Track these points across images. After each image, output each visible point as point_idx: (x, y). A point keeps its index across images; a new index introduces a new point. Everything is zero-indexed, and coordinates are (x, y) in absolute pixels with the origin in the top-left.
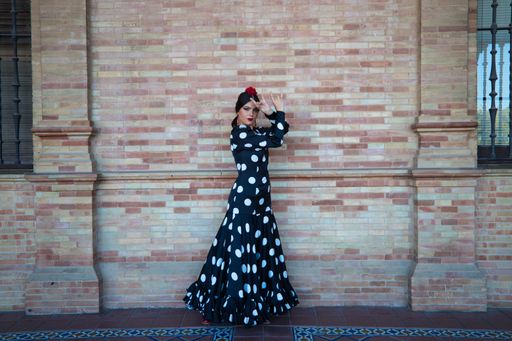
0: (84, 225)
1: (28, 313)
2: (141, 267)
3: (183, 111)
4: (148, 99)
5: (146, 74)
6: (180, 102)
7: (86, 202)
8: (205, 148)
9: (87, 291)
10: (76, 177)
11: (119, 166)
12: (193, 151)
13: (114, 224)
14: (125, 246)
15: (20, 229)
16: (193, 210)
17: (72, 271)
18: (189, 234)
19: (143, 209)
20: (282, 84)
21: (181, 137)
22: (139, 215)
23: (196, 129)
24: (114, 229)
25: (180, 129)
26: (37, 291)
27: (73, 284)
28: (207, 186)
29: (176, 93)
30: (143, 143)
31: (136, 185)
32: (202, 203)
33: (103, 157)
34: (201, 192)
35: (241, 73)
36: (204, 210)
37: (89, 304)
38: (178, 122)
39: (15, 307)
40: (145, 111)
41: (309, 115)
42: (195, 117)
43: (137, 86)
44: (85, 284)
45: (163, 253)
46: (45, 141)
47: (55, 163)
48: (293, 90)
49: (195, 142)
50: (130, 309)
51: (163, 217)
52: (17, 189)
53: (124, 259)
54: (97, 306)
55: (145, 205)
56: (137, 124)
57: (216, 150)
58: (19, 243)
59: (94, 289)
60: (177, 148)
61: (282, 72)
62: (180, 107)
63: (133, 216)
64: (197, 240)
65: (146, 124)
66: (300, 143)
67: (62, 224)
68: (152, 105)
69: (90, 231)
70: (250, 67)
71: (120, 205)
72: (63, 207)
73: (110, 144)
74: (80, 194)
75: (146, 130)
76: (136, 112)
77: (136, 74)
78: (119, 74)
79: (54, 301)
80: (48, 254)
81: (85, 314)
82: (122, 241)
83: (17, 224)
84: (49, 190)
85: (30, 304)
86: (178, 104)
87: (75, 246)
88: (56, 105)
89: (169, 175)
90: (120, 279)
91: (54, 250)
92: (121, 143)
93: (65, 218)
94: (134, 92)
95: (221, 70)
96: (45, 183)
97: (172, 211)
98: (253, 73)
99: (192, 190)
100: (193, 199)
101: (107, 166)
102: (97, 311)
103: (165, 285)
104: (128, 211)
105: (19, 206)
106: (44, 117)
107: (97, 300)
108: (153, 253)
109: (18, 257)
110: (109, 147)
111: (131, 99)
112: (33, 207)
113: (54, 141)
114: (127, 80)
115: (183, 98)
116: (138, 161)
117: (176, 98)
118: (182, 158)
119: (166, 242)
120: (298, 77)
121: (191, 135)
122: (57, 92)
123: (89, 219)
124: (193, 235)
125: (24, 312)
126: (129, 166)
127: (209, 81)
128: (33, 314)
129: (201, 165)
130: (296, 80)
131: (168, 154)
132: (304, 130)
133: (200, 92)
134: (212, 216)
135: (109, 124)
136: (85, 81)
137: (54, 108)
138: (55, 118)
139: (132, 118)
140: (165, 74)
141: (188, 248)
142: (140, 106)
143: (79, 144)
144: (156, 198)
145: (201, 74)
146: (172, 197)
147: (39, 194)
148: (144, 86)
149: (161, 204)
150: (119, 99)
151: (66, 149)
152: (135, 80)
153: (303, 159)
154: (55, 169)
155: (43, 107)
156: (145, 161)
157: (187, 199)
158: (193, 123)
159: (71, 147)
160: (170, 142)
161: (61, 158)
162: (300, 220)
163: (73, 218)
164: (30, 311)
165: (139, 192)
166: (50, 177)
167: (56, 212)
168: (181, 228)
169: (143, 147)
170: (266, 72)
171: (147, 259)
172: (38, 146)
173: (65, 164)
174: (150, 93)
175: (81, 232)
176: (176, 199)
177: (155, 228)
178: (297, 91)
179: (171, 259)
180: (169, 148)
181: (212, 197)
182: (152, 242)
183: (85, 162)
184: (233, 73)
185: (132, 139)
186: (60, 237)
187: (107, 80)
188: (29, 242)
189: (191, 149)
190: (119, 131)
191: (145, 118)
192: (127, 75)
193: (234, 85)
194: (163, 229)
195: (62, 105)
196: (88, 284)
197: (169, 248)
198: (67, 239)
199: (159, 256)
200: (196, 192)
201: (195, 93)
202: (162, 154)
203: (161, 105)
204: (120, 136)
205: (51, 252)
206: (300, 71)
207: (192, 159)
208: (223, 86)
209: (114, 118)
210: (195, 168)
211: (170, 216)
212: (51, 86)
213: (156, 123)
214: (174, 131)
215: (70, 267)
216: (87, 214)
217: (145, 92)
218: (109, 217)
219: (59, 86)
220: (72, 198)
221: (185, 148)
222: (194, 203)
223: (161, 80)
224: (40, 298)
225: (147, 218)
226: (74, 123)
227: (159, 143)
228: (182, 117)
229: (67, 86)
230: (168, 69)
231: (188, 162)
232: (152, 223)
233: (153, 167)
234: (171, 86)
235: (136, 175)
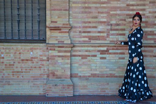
0: (67, 63)
1: (47, 96)
2: (87, 79)
3: (105, 20)
4: (91, 15)
5: (90, 5)
6: (104, 16)
7: (68, 55)
8: (112, 35)
9: (68, 88)
10: (65, 45)
11: (79, 41)
12: (108, 35)
13: (77, 63)
14: (81, 71)
15: (41, 65)
16: (107, 58)
17: (63, 80)
18: (105, 67)
19: (88, 58)
20: (144, 10)
21: (103, 30)
22: (86, 60)
23: (109, 27)
24: (76, 65)
25: (103, 27)
26: (50, 88)
27: (64, 85)
28: (113, 49)
29: (102, 13)
30: (89, 32)
31: (86, 48)
32: (110, 56)
33: (73, 37)
34: (110, 51)
35: (128, 5)
36: (112, 58)
37: (69, 93)
38: (103, 24)
39: (40, 94)
40: (90, 20)
41: (154, 22)
42: (109, 22)
43: (87, 10)
44: (68, 85)
45: (95, 74)
46: (52, 31)
47: (57, 40)
48: (148, 12)
49: (109, 32)
51: (96, 61)
52: (40, 49)
53: (80, 76)
54: (72, 94)
55: (89, 56)
56: (87, 25)
57: (117, 35)
58: (40, 70)
59: (71, 87)
60: (102, 34)
61: (144, 5)
62: (103, 18)
63: (84, 60)
64: (108, 69)
65: (90, 25)
66: (150, 33)
67: (59, 63)
68: (93, 18)
69: (69, 66)
70: (131, 3)
71: (79, 56)
72: (59, 56)
73: (76, 32)
74: (66, 52)
75: (90, 27)
76: (86, 20)
77: (86, 5)
78: (80, 5)
79: (55, 92)
81: (68, 97)
82: (80, 70)
83: (40, 63)
84: (54, 50)
85: (48, 93)
86: (103, 17)
87: (63, 71)
88: (56, 17)
89: (99, 45)
90: (80, 84)
91: (56, 72)
92: (80, 32)
93: (60, 60)
94: (86, 12)
95: (120, 4)
96: (52, 47)
97: (99, 58)
98: (133, 5)
99: (107, 51)
100: (107, 54)
101: (75, 41)
102: (72, 95)
103: (97, 86)
104: (82, 58)
105: (41, 56)
106: (52, 22)
107: (72, 91)
108: (92, 74)
109: (40, 75)
110: (75, 34)
111: (85, 15)
112: (46, 56)
113: (56, 31)
114: (83, 8)
115: (105, 15)
116: (87, 39)
117: (102, 15)
118: (104, 38)
119: (96, 70)
120: (150, 7)
121: (107, 30)
122: (57, 12)
123: (69, 61)
124: (107, 68)
125: (45, 96)
126: (83, 41)
127: (115, 8)
128: (48, 96)
129: (111, 41)
130: (149, 8)
131: (98, 36)
132: (152, 28)
133: (111, 12)
134: (114, 61)
135: (75, 25)
136: (68, 8)
137: (55, 19)
138: (56, 22)
139: (85, 22)
140: (98, 5)
141: (105, 73)
142: (88, 18)
143: (65, 32)
144: (93, 54)
145: (112, 5)
146: (99, 53)
147: (50, 52)
148: (89, 10)
149: (95, 56)
150: (80, 15)
151: (60, 34)
152: (86, 8)
153: (151, 39)
154: (57, 42)
155: (51, 18)
156: (89, 39)
157: (105, 54)
158: (108, 25)
159: (62, 34)
160: (99, 32)
161: (59, 38)
162: (148, 63)
163: (63, 60)
164: (48, 95)
165: (87, 51)
166: (56, 45)
167: (56, 58)
168: (102, 65)
169: (89, 34)
170: (138, 5)
171: (89, 76)
172: (48, 33)
173: (60, 40)
174: (92, 13)
175: (66, 66)
176: (101, 54)
177: (92, 65)
178: (150, 12)
179: (98, 77)
180: (99, 34)
181: (115, 53)
182: (91, 70)
183: (68, 39)
184: (125, 5)
185: (85, 30)
186: (58, 68)
187: (76, 7)
188: (44, 70)
189: (107, 35)
190: (80, 27)
191: (90, 22)
192: (83, 5)
193: (125, 10)
194: (96, 65)
195: (59, 17)
196: (70, 85)
197: (97, 72)
198: (60, 68)
199: (94, 75)
200: (108, 51)
201: (110, 13)
202: (95, 37)
203: (96, 17)
204: (80, 29)
205: (55, 73)
206: (151, 4)
207: (107, 39)
208: (120, 10)
209: (77, 22)
210: (109, 42)
211: (98, 60)
212: (55, 10)
213: (94, 25)
214: (101, 28)
215: (62, 79)
216: (68, 59)
217: (90, 13)
218: (75, 60)
219: (58, 10)
220: (62, 53)
221: (105, 35)
222: (108, 56)
223: (96, 8)
224: (51, 90)
225: (89, 61)
226: (64, 24)
227: (95, 32)
228: (104, 22)
229: (61, 10)
230: (99, 3)
231: (106, 40)
232: (91, 63)
233: (92, 42)
234: (100, 10)
235: (87, 44)
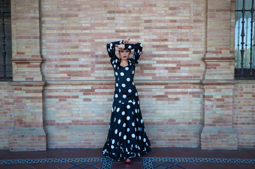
0: (39, 107)
1: (11, 150)
2: (67, 128)
3: (88, 50)
4: (70, 44)
5: (69, 32)
6: (86, 46)
7: (39, 96)
8: (98, 69)
9: (40, 140)
10: (34, 83)
11: (56, 78)
12: (93, 70)
13: (53, 106)
14: (59, 117)
15: (6, 109)
16: (92, 100)
17: (33, 130)
18: (90, 112)
19: (68, 99)
20: (138, 37)
21: (86, 63)
22: (66, 102)
23: (94, 60)
24: (53, 109)
25: (86, 60)
26: (15, 140)
27: (33, 136)
28: (100, 88)
29: (85, 41)
30: (68, 66)
31: (64, 87)
32: (97, 96)
33: (47, 73)
34: (96, 91)
35: (117, 31)
36: (99, 100)
37: (41, 146)
38: (85, 56)
39: (4, 147)
40: (68, 50)
41: (151, 52)
42: (94, 53)
43: (65, 38)
44: (39, 136)
45: (78, 121)
46: (18, 65)
47: (23, 76)
48: (143, 40)
49: (94, 66)
50: (62, 149)
51: (78, 103)
52: (5, 89)
53: (58, 124)
54: (45, 147)
55: (69, 97)
56: (65, 57)
57: (104, 70)
58: (6, 116)
59: (44, 139)
60: (85, 69)
61: (138, 31)
62: (86, 48)
63: (63, 103)
64: (94, 115)
65: (69, 57)
66: (146, 66)
67: (27, 107)
68: (72, 47)
69: (41, 110)
70: (122, 28)
71: (56, 97)
72: (28, 98)
73: (51, 67)
74: (36, 92)
75: (69, 60)
76: (64, 51)
77: (64, 32)
78: (55, 32)
79: (23, 144)
80: (20, 121)
81: (39, 151)
82: (57, 115)
83: (5, 107)
84: (21, 89)
85: (13, 146)
86: (85, 47)
87: (34, 118)
88: (24, 47)
89: (80, 82)
90: (56, 134)
91: (23, 119)
92: (56, 66)
93: (29, 103)
94: (63, 41)
95: (107, 30)
96: (18, 86)
97: (82, 100)
98: (123, 31)
99: (92, 90)
100: (93, 94)
101: (49, 78)
102: (45, 150)
103: (79, 137)
104: (60, 100)
105: (6, 97)
106: (18, 53)
107: (45, 144)
108: (73, 121)
109: (6, 122)
110: (50, 68)
111: (62, 44)
112: (12, 98)
113: (23, 65)
114: (60, 35)
115: (88, 44)
116: (65, 75)
117: (84, 44)
118: (87, 74)
119: (79, 116)
120: (146, 34)
121: (92, 63)
122: (25, 41)
123: (41, 104)
124: (93, 112)
125: (9, 150)
126: (60, 77)
127: (101, 35)
128: (13, 151)
129: (96, 78)
130: (144, 35)
131: (80, 72)
132: (149, 60)
133: (96, 41)
134: (102, 103)
135: (50, 57)
136: (38, 35)
137: (23, 49)
138: (23, 53)
139: (62, 54)
140: (78, 31)
141: (90, 119)
142: (66, 48)
143: (36, 66)
144: (74, 94)
145: (97, 31)
146: (82, 93)
147: (16, 92)
148: (68, 38)
149: (77, 97)
150: (56, 44)
151: (29, 69)
152: (63, 35)
153: (148, 75)
154: (24, 79)
155: (17, 48)
156: (68, 75)
157: (90, 94)
158: (93, 56)
159: (32, 68)
160: (81, 66)
161: (26, 74)
162: (146, 105)
163: (33, 103)
164: (12, 149)
165: (65, 91)
166: (21, 83)
167: (24, 101)
168: (87, 109)
169: (67, 68)
170: (130, 31)
171: (70, 124)
172: (15, 68)
173: (29, 77)
174: (71, 41)
175: (37, 110)
176: (84, 94)
177: (74, 109)
178: (145, 40)
179: (82, 124)
180: (80, 69)
181: (102, 94)
182: (72, 116)
183: (38, 76)
184: (113, 31)
185: (62, 64)
186: (27, 113)
187: (50, 34)
188: (11, 116)
189: (92, 69)
190: (56, 60)
191: (69, 54)
192: (60, 32)
193: (113, 38)
194: (78, 109)
195: (27, 47)
196: (41, 136)
197: (80, 119)
198: (29, 114)
199: (76, 123)
200: (94, 91)
201: (94, 41)
202: (77, 72)
203: (77, 47)
204: (56, 63)
205: (22, 121)
206: (147, 30)
207: (92, 75)
208: (108, 38)
209: (53, 54)
210: (94, 79)
211: (81, 103)
212: (21, 38)
213: (74, 56)
214: (83, 60)
215: (32, 128)
216: (39, 102)
217: (69, 41)
218: (51, 103)
219: (25, 38)
220: (32, 94)
221: (89, 69)
222: (93, 96)
223: (77, 35)
224: (17, 143)
225: (70, 104)
226: (33, 56)
227: (76, 66)
228: (87, 53)
229: (29, 37)
230: (80, 29)
231: (90, 76)
232: (72, 106)
233: (73, 78)
234: (82, 38)
235: (64, 82)
